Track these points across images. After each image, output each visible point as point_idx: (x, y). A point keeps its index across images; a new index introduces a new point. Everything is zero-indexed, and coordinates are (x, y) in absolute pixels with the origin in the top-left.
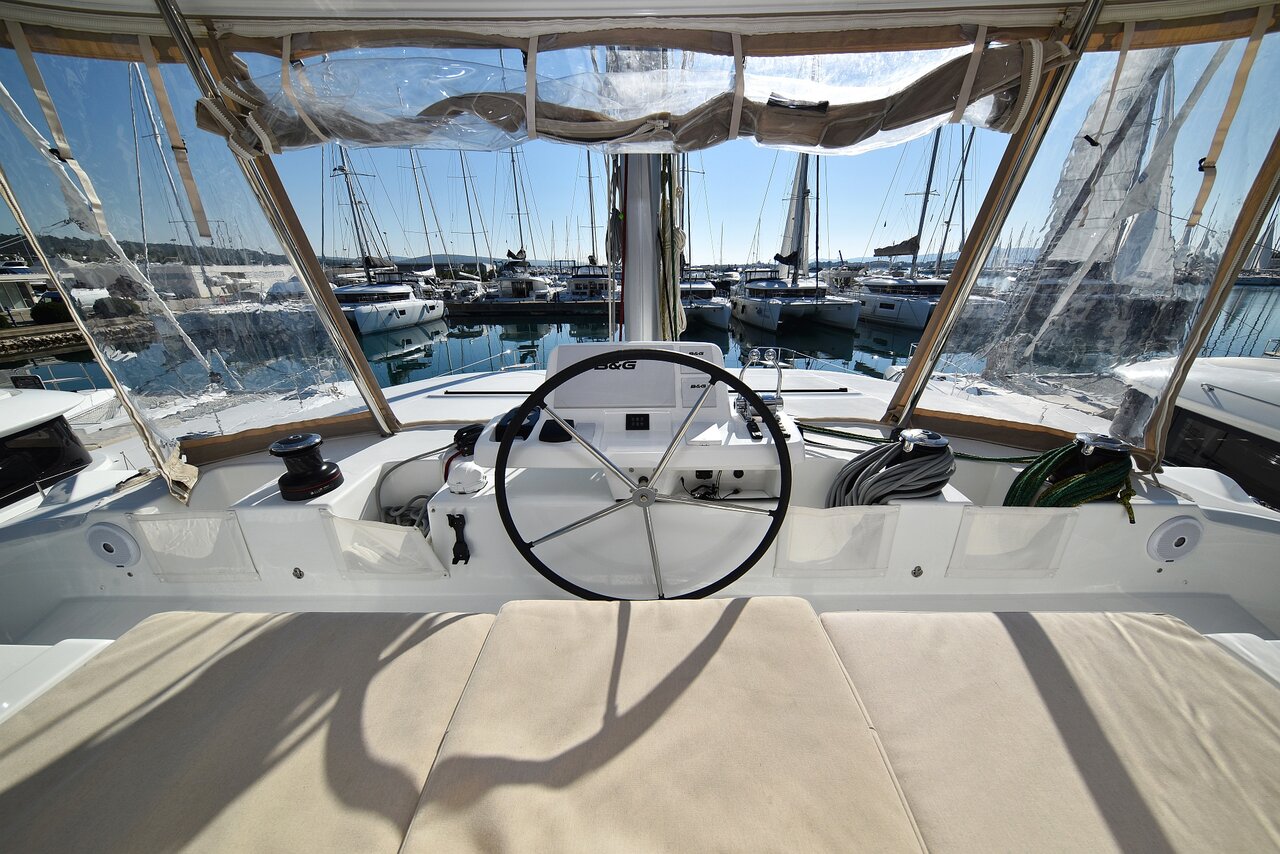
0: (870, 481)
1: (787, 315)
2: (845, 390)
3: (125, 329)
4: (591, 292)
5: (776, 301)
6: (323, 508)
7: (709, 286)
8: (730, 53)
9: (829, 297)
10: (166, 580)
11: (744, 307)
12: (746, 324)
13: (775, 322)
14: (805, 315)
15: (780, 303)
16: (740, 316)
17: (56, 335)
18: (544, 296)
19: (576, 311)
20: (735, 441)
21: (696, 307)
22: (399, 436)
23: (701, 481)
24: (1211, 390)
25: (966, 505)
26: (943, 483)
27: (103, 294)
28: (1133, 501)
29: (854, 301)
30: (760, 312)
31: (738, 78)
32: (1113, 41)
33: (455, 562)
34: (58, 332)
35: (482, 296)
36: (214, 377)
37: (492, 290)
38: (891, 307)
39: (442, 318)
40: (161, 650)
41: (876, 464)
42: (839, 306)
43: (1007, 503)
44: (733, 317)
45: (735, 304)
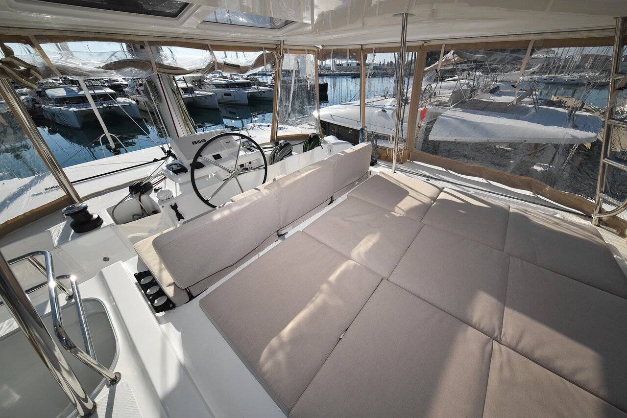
0: (278, 155)
7: (109, 90)
9: (197, 92)
20: (248, 153)
21: (108, 107)
23: (242, 168)
24: (332, 116)
25: (297, 155)
26: (291, 151)
28: (322, 144)
38: (229, 95)
42: (205, 97)
43: (303, 152)
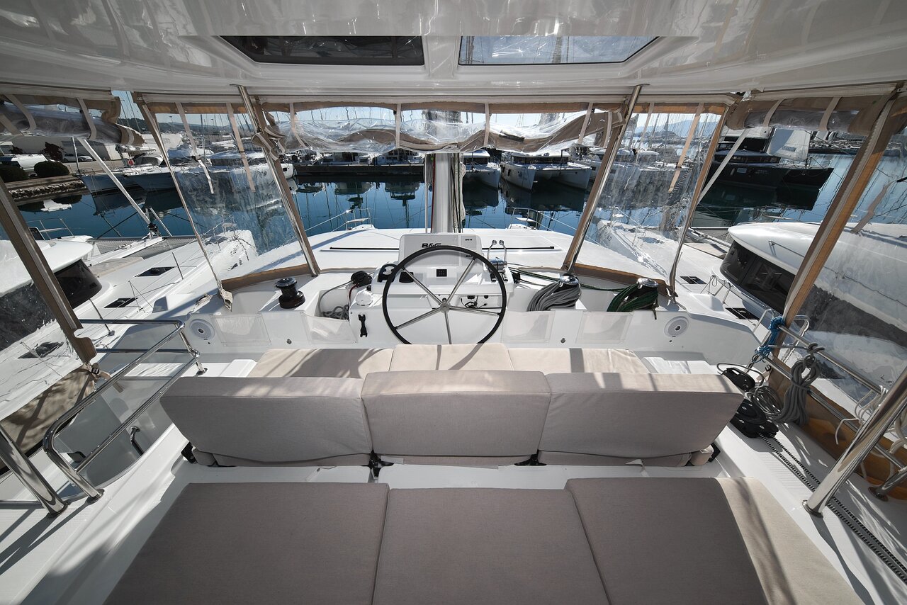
0: (544, 300)
1: (540, 176)
2: (553, 248)
3: (63, 186)
4: (401, 157)
5: (533, 167)
6: (302, 312)
7: (486, 154)
8: (484, 113)
9: (570, 164)
10: (227, 346)
11: (510, 171)
12: (510, 183)
13: (530, 182)
14: (552, 178)
15: (535, 168)
16: (507, 178)
17: (13, 191)
18: (366, 160)
19: (389, 172)
20: (485, 282)
21: (476, 171)
22: (321, 276)
23: (470, 300)
24: (773, 244)
25: (584, 311)
26: (575, 301)
27: (41, 158)
28: (656, 309)
29: (587, 167)
30: (520, 175)
31: (487, 124)
32: (646, 110)
33: (361, 336)
34: (14, 189)
35: (321, 160)
36: (152, 227)
37: (327, 155)
39: (292, 177)
40: (282, 360)
41: (548, 292)
42: (577, 171)
43: (608, 310)
44: (502, 178)
45: (503, 168)
